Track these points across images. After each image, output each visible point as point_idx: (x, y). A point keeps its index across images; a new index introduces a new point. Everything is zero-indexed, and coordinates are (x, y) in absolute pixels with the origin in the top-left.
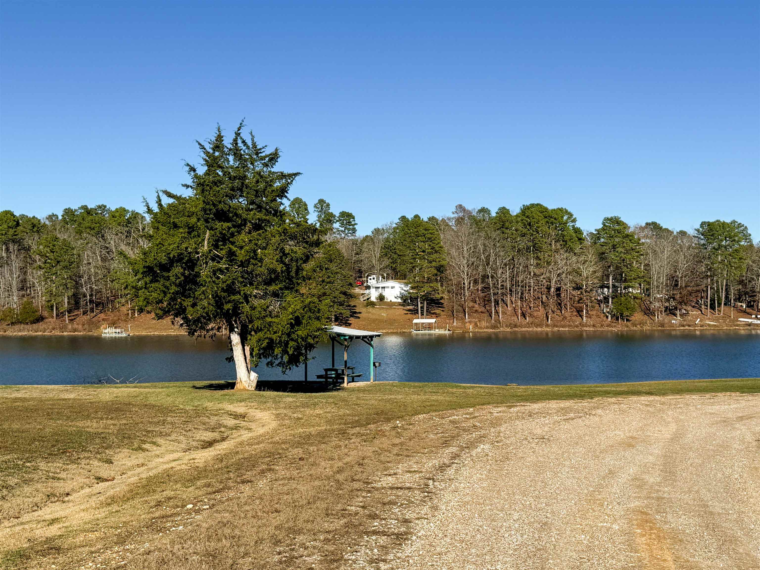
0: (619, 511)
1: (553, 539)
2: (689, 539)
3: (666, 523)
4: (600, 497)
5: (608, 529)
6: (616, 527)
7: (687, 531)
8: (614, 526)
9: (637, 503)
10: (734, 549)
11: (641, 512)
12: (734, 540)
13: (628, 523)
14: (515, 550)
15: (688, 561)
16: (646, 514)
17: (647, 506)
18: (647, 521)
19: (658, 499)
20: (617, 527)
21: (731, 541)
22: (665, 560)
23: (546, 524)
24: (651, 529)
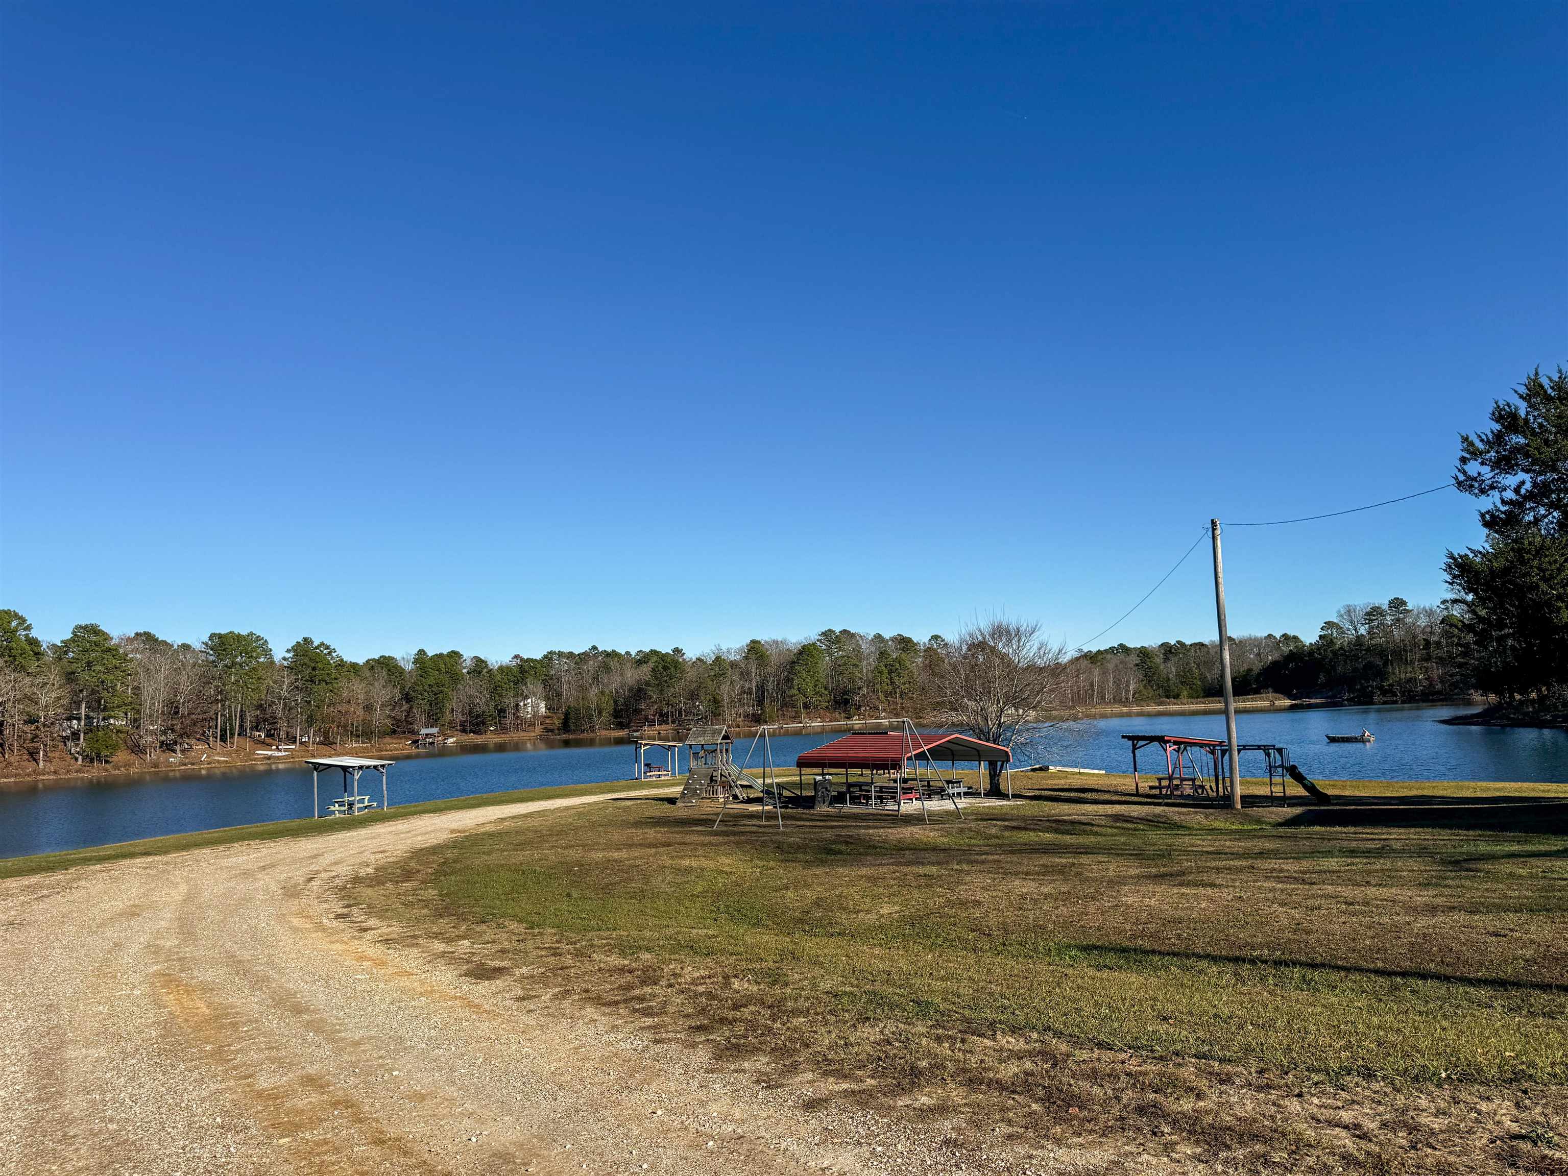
0: (136, 978)
1: (66, 1016)
2: (220, 987)
3: (192, 978)
4: (110, 970)
5: (129, 996)
6: (137, 992)
7: (217, 981)
8: (135, 992)
9: (155, 968)
10: (266, 986)
11: (163, 974)
12: (267, 979)
13: (150, 987)
14: (22, 1034)
15: (222, 1004)
16: (169, 975)
17: (168, 968)
18: (171, 981)
19: (179, 959)
20: (139, 992)
21: (263, 981)
22: (197, 1008)
23: (51, 1006)
24: (178, 986)
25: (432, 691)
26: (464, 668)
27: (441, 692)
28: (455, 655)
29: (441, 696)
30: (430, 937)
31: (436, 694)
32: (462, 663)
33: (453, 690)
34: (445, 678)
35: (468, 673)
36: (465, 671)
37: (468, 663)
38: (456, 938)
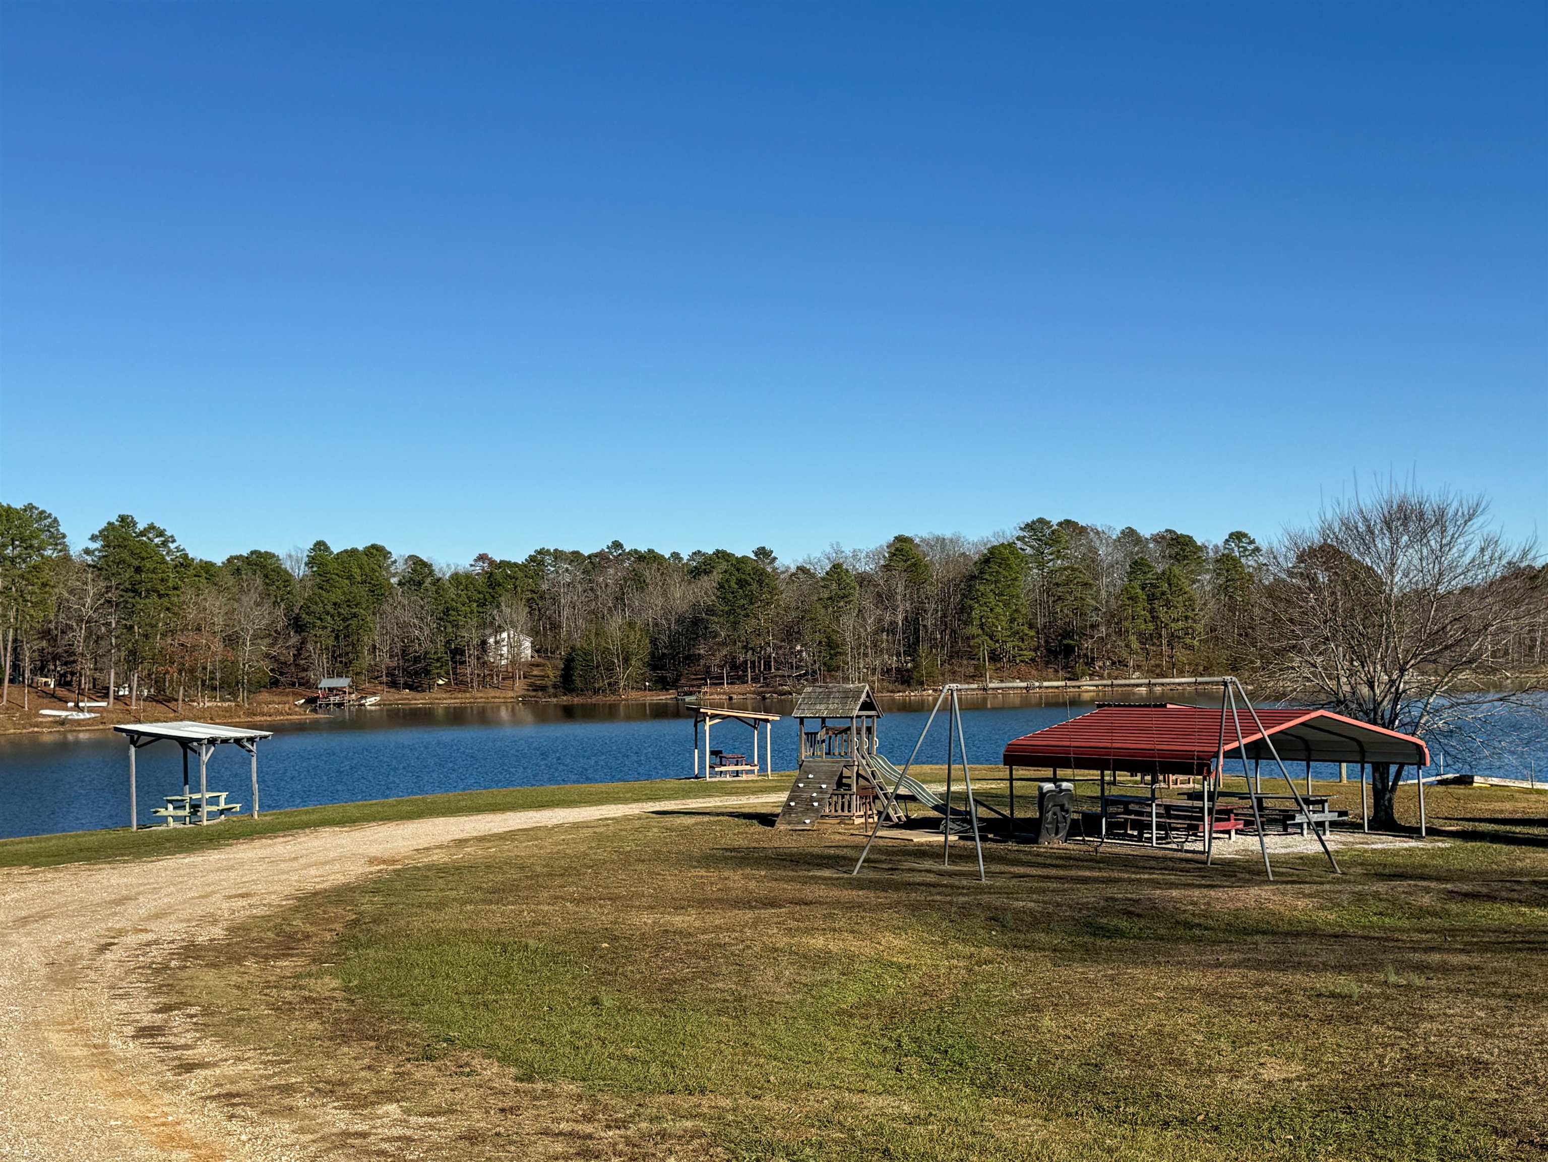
25: (339, 614)
26: (394, 575)
27: (355, 615)
28: (376, 552)
29: (354, 622)
30: (318, 1090)
31: (345, 620)
32: (389, 566)
33: (374, 614)
34: (362, 592)
35: (400, 584)
36: (394, 580)
37: (400, 566)
38: (372, 1098)
